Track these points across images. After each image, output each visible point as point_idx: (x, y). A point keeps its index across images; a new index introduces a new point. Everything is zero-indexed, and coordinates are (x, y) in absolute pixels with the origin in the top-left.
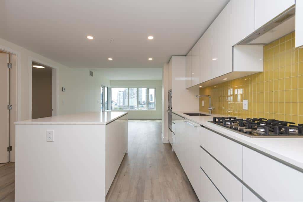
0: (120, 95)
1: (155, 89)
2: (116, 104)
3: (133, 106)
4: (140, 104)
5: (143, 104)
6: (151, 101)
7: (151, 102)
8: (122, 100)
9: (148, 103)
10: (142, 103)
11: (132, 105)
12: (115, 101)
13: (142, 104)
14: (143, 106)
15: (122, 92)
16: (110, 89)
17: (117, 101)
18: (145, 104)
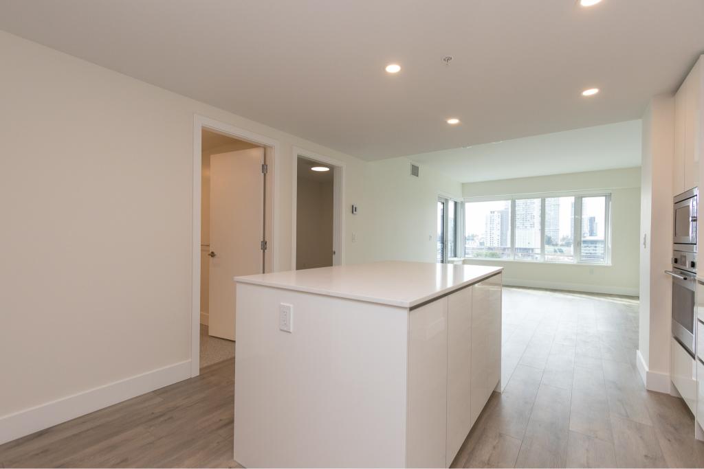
0: (492, 221)
1: (608, 197)
2: (482, 244)
3: (529, 249)
4: (553, 245)
5: (562, 245)
6: (591, 235)
7: (588, 238)
8: (497, 233)
9: (578, 242)
10: (560, 243)
11: (527, 247)
12: (480, 237)
13: (557, 245)
14: (561, 251)
15: (498, 212)
16: (463, 204)
17: (484, 236)
18: (568, 245)
